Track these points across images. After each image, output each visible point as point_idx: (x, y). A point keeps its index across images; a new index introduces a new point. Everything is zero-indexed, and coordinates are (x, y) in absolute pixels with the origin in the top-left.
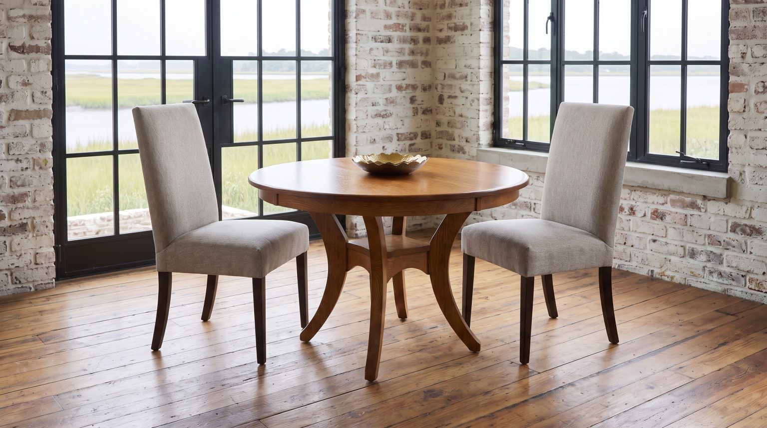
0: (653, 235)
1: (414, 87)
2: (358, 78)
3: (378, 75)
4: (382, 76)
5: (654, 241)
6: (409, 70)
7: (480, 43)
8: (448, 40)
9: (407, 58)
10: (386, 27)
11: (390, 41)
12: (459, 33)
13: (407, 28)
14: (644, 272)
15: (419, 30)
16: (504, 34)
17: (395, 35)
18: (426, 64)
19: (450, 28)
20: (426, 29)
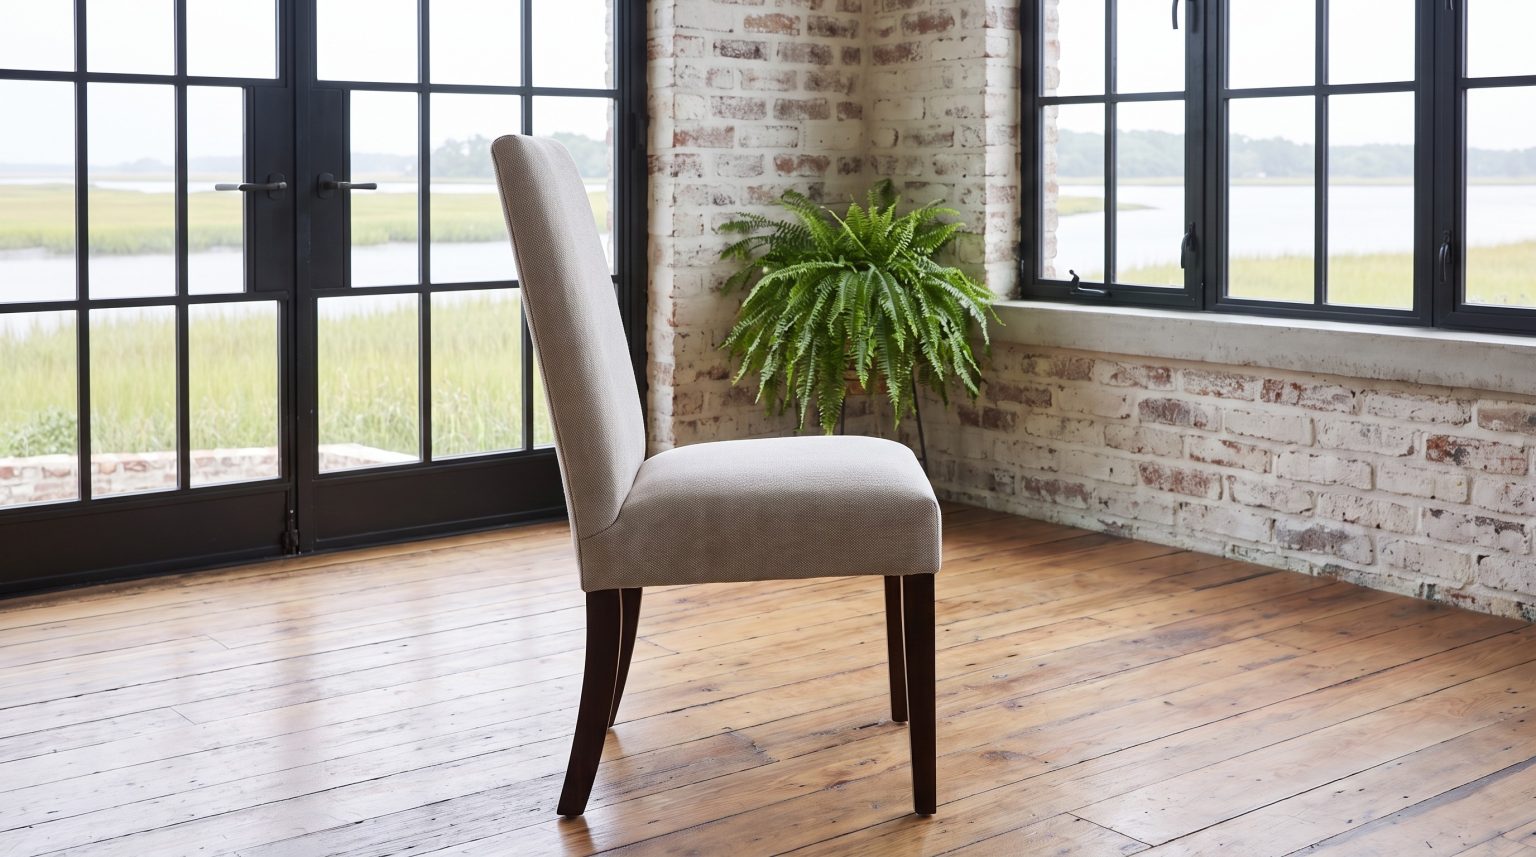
0: (1433, 497)
1: (819, 164)
2: (679, 139)
3: (730, 129)
4: (737, 135)
5: (1437, 513)
6: (809, 125)
7: (987, 56)
8: (905, 51)
9: (801, 94)
10: (749, 22)
11: (757, 53)
12: (931, 36)
13: (803, 26)
14: (1409, 586)
15: (832, 31)
16: (1047, 37)
17: (773, 40)
18: (851, 110)
19: (909, 26)
20: (852, 30)
